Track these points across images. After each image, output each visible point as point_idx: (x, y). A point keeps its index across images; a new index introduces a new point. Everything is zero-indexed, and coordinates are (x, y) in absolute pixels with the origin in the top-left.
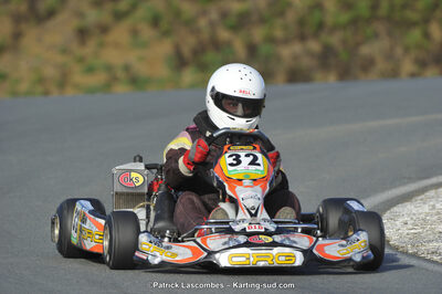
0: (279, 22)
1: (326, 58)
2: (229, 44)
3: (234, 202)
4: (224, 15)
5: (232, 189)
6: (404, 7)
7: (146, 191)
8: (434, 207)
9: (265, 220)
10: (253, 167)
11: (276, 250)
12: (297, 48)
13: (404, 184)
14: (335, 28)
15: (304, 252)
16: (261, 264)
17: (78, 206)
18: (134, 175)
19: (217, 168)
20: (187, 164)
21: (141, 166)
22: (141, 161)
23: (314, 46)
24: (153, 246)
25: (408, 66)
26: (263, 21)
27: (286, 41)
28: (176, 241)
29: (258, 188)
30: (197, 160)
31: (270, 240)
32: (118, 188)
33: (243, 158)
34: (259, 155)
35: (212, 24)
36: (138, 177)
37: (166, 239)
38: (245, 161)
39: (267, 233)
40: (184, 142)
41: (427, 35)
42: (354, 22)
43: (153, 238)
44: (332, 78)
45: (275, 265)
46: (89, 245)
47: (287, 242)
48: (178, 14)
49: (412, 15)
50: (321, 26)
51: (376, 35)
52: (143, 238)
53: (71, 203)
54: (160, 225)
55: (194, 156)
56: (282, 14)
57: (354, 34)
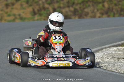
0: (62, 2)
1: (75, 12)
3: (54, 49)
5: (54, 46)
7: (32, 46)
8: (105, 54)
9: (62, 54)
10: (60, 40)
11: (65, 62)
12: (67, 9)
13: (96, 47)
14: (78, 4)
15: (73, 62)
16: (61, 66)
17: (14, 51)
18: (29, 42)
19: (50, 40)
20: (43, 39)
21: (31, 40)
22: (31, 38)
23: (72, 9)
24: (32, 61)
25: (98, 15)
26: (57, 2)
27: (64, 8)
28: (39, 60)
29: (61, 46)
30: (45, 38)
31: (63, 59)
32: (24, 46)
33: (57, 38)
34: (62, 37)
35: (43, 3)
36: (30, 42)
37: (36, 59)
38: (58, 38)
39: (63, 57)
40: (42, 33)
41: (103, 6)
42: (83, 2)
43: (32, 59)
44: (77, 18)
45: (65, 66)
46: (16, 61)
47: (68, 60)
50: (74, 3)
51: (89, 6)
52: (30, 59)
53: (12, 49)
54: (35, 55)
55: (45, 37)
57: (83, 6)
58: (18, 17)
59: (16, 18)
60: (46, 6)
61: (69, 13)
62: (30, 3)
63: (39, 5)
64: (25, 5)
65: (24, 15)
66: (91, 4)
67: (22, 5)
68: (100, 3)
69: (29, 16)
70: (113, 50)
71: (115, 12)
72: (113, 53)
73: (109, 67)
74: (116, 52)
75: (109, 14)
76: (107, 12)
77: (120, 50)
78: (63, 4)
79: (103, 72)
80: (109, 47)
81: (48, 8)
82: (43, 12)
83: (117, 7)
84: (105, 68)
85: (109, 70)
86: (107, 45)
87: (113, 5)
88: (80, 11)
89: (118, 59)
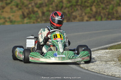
0: (51, 6)
4: (36, 4)
6: (85, 2)
14: (66, 8)
25: (86, 18)
26: (46, 6)
35: (32, 6)
41: (91, 10)
42: (71, 6)
48: (23, 4)
49: (88, 5)
51: (77, 10)
56: (52, 4)
57: (71, 9)
58: (8, 20)
59: (6, 21)
60: (36, 9)
62: (19, 7)
63: (29, 8)
64: (15, 9)
65: (13, 18)
66: (79, 8)
67: (11, 9)
68: (88, 7)
69: (19, 19)
70: (101, 52)
71: (103, 16)
72: (100, 56)
73: (97, 69)
74: (104, 55)
75: (97, 18)
76: (95, 16)
77: (107, 53)
78: (52, 8)
79: (91, 74)
80: (97, 50)
81: (37, 12)
82: (32, 15)
83: (105, 11)
84: (93, 70)
85: (97, 73)
86: (95, 48)
87: (101, 9)
88: (68, 15)
89: (106, 61)
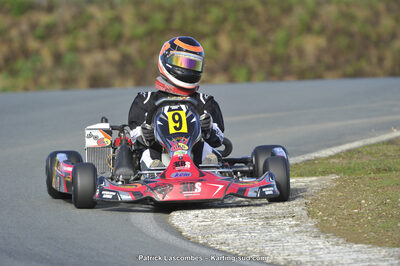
0: (82, 33)
1: (124, 66)
2: (37, 52)
4: (33, 27)
6: (196, 19)
12: (98, 56)
14: (132, 39)
23: (114, 55)
26: (68, 32)
27: (88, 50)
35: (23, 35)
41: (216, 46)
42: (150, 33)
49: (202, 28)
50: (120, 37)
56: (84, 26)
60: (33, 44)
61: (106, 70)
63: (10, 41)
68: (202, 36)
73: (237, 244)
75: (233, 72)
78: (88, 38)
82: (20, 64)
83: (259, 51)
84: (224, 248)
88: (140, 64)
89: (267, 218)
